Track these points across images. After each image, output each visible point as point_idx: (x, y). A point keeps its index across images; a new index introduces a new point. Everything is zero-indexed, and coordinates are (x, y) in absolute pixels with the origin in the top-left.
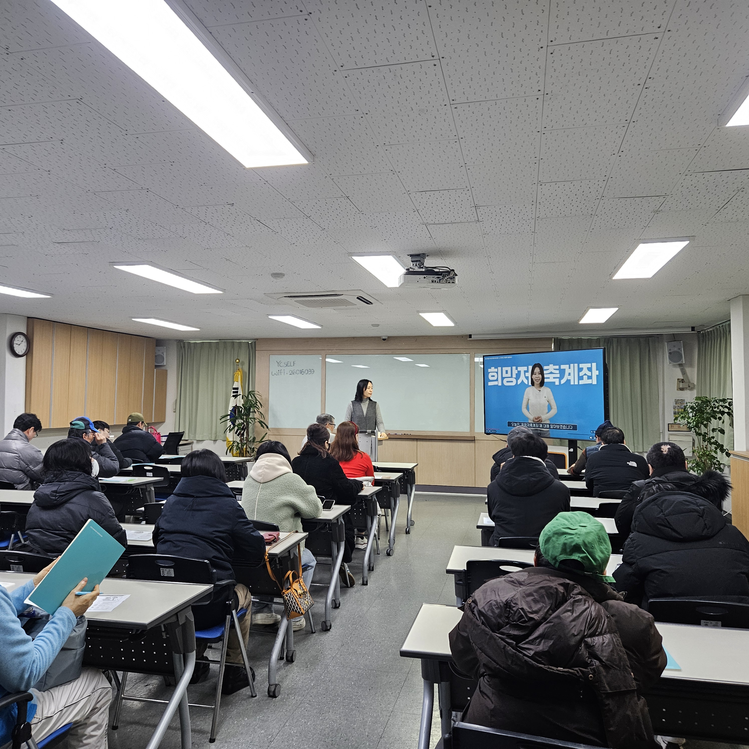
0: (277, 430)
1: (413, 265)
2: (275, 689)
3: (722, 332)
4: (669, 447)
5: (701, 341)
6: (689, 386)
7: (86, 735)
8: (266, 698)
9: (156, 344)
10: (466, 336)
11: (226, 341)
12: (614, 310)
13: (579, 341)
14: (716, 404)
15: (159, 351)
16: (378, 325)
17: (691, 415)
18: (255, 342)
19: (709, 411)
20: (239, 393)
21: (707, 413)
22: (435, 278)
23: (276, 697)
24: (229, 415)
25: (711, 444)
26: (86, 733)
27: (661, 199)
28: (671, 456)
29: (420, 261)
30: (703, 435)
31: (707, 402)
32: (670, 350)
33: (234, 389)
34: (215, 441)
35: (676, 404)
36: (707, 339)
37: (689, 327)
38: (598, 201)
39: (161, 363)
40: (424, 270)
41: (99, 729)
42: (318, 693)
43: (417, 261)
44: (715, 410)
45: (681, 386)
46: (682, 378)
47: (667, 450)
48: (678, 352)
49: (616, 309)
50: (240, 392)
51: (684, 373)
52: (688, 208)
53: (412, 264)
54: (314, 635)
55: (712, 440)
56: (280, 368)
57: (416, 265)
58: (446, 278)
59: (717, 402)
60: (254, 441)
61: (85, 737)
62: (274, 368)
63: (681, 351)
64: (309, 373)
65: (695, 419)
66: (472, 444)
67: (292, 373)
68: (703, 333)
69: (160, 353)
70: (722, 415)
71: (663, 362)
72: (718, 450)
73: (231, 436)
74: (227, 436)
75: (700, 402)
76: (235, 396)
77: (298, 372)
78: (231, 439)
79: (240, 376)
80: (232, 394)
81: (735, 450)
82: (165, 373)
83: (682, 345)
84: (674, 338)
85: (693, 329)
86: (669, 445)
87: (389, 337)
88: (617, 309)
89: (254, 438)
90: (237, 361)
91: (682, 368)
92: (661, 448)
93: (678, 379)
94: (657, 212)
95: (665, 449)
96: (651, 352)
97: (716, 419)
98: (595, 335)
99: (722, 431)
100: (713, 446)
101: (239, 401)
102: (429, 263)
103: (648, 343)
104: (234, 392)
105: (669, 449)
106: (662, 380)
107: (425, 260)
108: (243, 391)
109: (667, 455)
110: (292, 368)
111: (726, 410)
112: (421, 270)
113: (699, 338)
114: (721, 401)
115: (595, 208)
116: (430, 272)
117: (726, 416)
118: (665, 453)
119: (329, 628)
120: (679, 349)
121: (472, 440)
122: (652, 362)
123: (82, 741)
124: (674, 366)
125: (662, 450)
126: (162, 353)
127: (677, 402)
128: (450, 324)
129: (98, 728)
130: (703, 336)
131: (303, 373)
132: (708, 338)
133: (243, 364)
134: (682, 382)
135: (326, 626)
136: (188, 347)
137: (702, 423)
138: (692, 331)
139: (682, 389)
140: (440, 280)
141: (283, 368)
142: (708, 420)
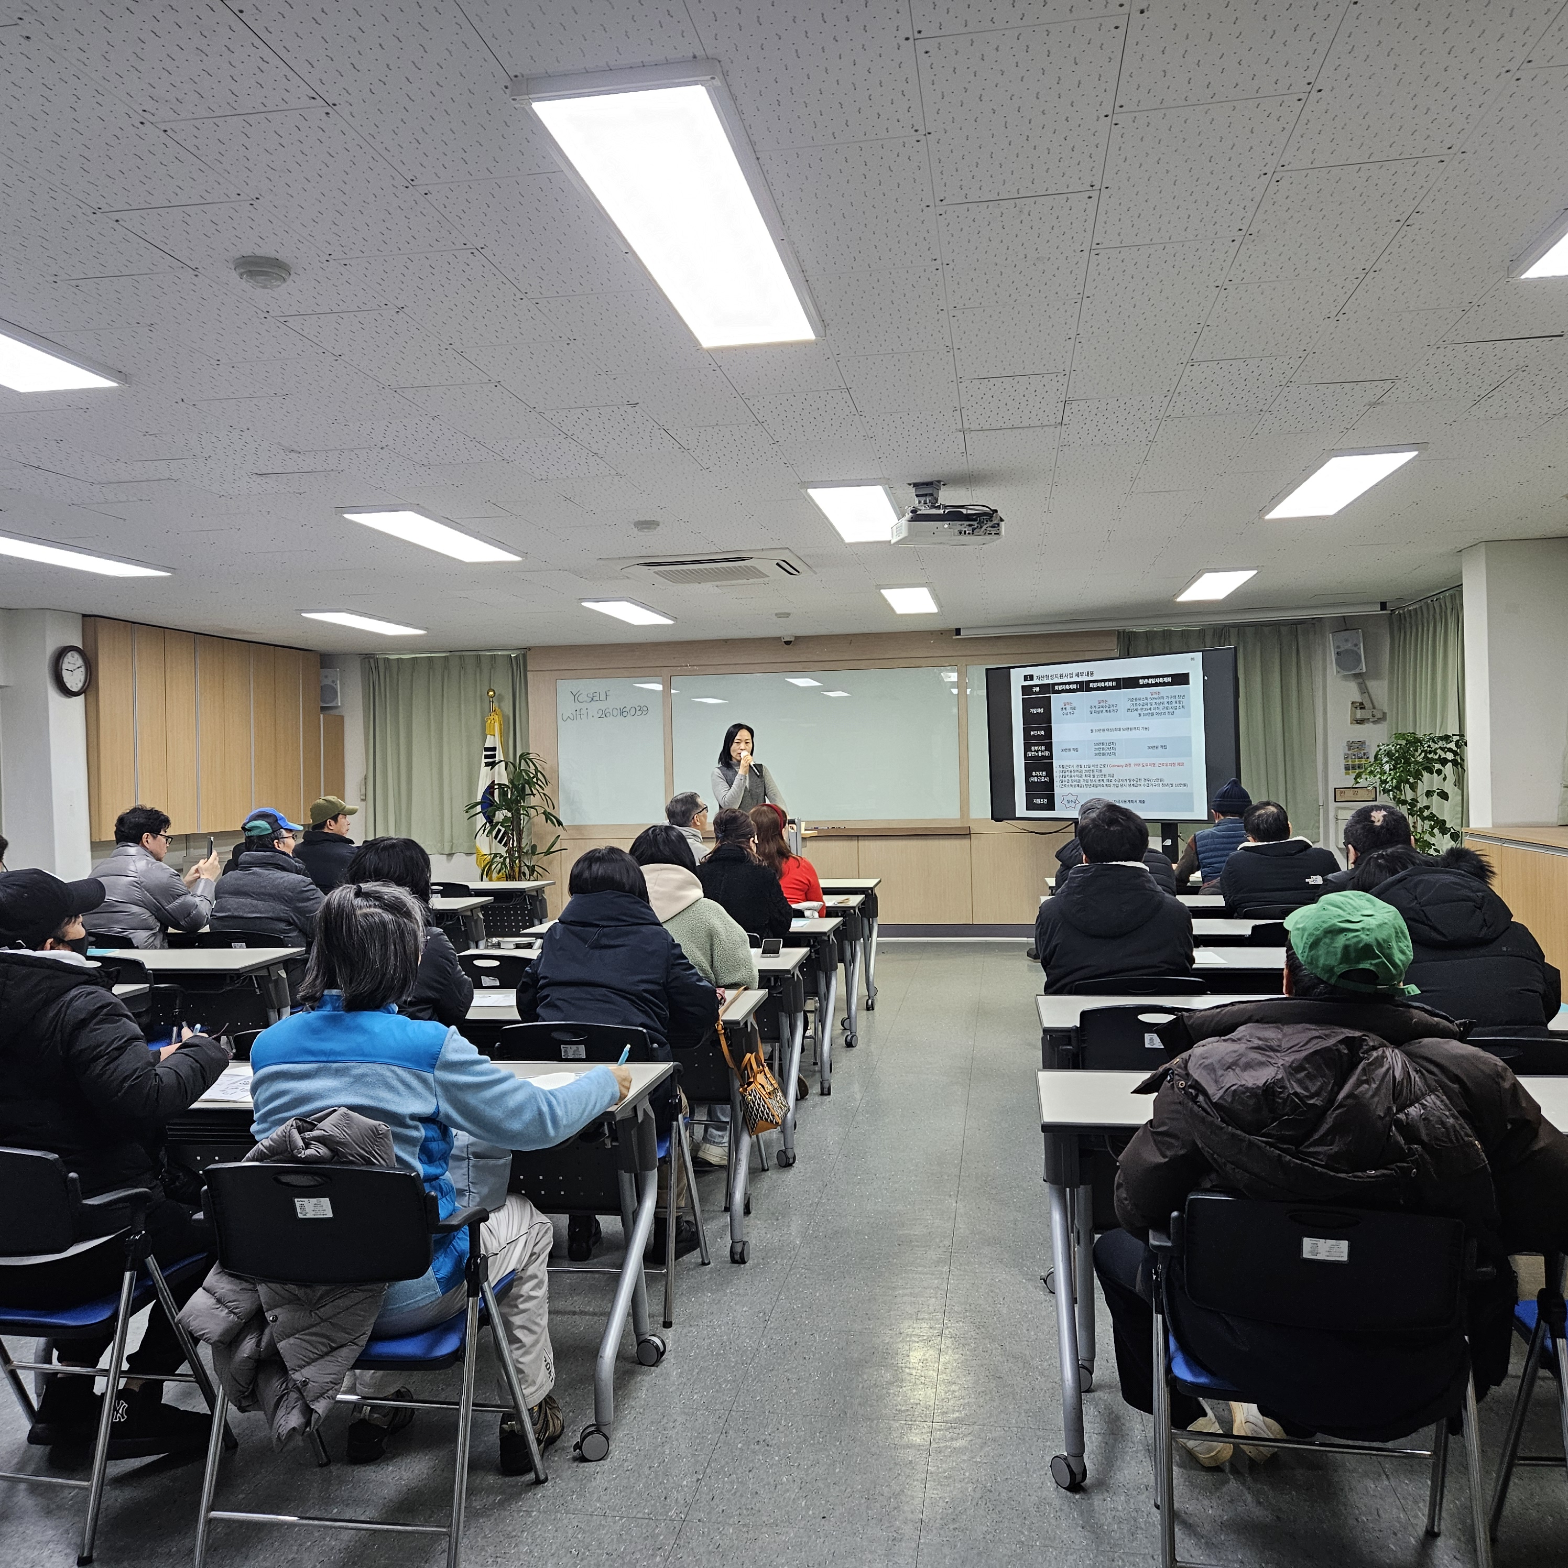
0: (578, 828)
1: (920, 502)
2: (743, 1250)
3: (1438, 610)
4: (1384, 813)
5: (1396, 628)
6: (1373, 716)
7: (522, 1296)
8: (729, 1265)
9: (321, 663)
10: (950, 631)
11: (464, 653)
12: (1248, 575)
13: (1167, 635)
14: (1432, 745)
15: (326, 677)
16: (787, 615)
17: (1386, 767)
18: (524, 656)
19: (1420, 759)
20: (497, 759)
21: (1417, 762)
22: (964, 526)
23: (744, 1262)
24: (478, 804)
25: (1424, 819)
26: (522, 1292)
27: (1388, 385)
28: (1388, 830)
29: (931, 495)
30: (1410, 804)
31: (1415, 742)
32: (1338, 647)
33: (487, 749)
34: (450, 855)
35: (1349, 749)
36: (1408, 625)
37: (1375, 603)
38: (1279, 389)
39: (331, 702)
40: (941, 512)
41: (540, 1288)
42: (812, 1253)
43: (926, 495)
44: (1430, 756)
45: (1358, 716)
46: (1360, 701)
47: (1382, 819)
48: (1352, 651)
49: (1251, 574)
50: (499, 755)
51: (1364, 690)
52: (1429, 397)
53: (917, 500)
54: (769, 1173)
55: (1426, 813)
56: (579, 706)
57: (925, 503)
58: (985, 527)
59: (1434, 742)
60: (533, 853)
61: (521, 1299)
62: (566, 706)
63: (1359, 648)
64: (639, 713)
65: (1396, 773)
66: (965, 842)
67: (604, 714)
68: (1400, 614)
69: (328, 682)
70: (1444, 765)
71: (1325, 669)
72: (1436, 831)
73: (485, 845)
74: (478, 844)
75: (1404, 742)
76: (492, 765)
77: (615, 712)
78: (485, 850)
79: (497, 725)
80: (484, 761)
81: (1472, 826)
82: (340, 722)
83: (1361, 639)
84: (1345, 624)
85: (1383, 606)
86: (1385, 810)
87: (797, 638)
88: (1255, 572)
89: (534, 847)
90: (491, 693)
91: (1361, 680)
92: (1370, 816)
93: (1353, 703)
94: (1373, 405)
95: (1378, 817)
96: (1301, 654)
97: (1432, 773)
98: (1195, 623)
99: (1444, 795)
100: (1427, 823)
101: (499, 773)
102: (948, 497)
103: (1296, 636)
104: (486, 757)
105: (1384, 816)
106: (1321, 709)
107: (941, 493)
108: (506, 753)
109: (1382, 826)
110: (602, 705)
111: (1450, 756)
112: (934, 511)
113: (1391, 624)
114: (1441, 738)
115: (1270, 400)
116: (955, 515)
117: (1449, 769)
118: (1378, 824)
119: (791, 1161)
120: (1356, 645)
121: (964, 834)
122: (1303, 672)
123: (517, 1307)
124: (1345, 677)
125: (1373, 819)
126: (333, 682)
127: (1350, 745)
128: (932, 608)
129: (538, 1286)
130: (1400, 620)
131: (625, 714)
132: (1410, 623)
133: (501, 699)
134: (1361, 708)
135: (787, 1158)
136: (386, 668)
137: (1407, 782)
138: (1382, 610)
139: (1360, 722)
140: (973, 530)
141: (584, 706)
142: (1418, 776)
